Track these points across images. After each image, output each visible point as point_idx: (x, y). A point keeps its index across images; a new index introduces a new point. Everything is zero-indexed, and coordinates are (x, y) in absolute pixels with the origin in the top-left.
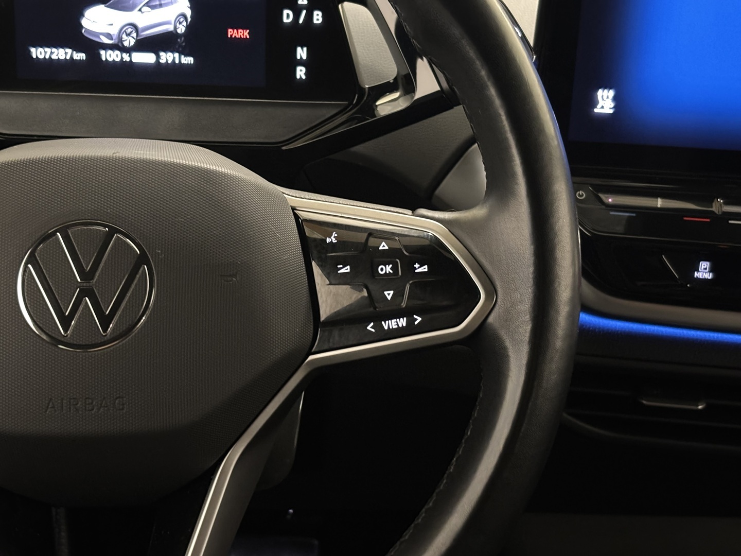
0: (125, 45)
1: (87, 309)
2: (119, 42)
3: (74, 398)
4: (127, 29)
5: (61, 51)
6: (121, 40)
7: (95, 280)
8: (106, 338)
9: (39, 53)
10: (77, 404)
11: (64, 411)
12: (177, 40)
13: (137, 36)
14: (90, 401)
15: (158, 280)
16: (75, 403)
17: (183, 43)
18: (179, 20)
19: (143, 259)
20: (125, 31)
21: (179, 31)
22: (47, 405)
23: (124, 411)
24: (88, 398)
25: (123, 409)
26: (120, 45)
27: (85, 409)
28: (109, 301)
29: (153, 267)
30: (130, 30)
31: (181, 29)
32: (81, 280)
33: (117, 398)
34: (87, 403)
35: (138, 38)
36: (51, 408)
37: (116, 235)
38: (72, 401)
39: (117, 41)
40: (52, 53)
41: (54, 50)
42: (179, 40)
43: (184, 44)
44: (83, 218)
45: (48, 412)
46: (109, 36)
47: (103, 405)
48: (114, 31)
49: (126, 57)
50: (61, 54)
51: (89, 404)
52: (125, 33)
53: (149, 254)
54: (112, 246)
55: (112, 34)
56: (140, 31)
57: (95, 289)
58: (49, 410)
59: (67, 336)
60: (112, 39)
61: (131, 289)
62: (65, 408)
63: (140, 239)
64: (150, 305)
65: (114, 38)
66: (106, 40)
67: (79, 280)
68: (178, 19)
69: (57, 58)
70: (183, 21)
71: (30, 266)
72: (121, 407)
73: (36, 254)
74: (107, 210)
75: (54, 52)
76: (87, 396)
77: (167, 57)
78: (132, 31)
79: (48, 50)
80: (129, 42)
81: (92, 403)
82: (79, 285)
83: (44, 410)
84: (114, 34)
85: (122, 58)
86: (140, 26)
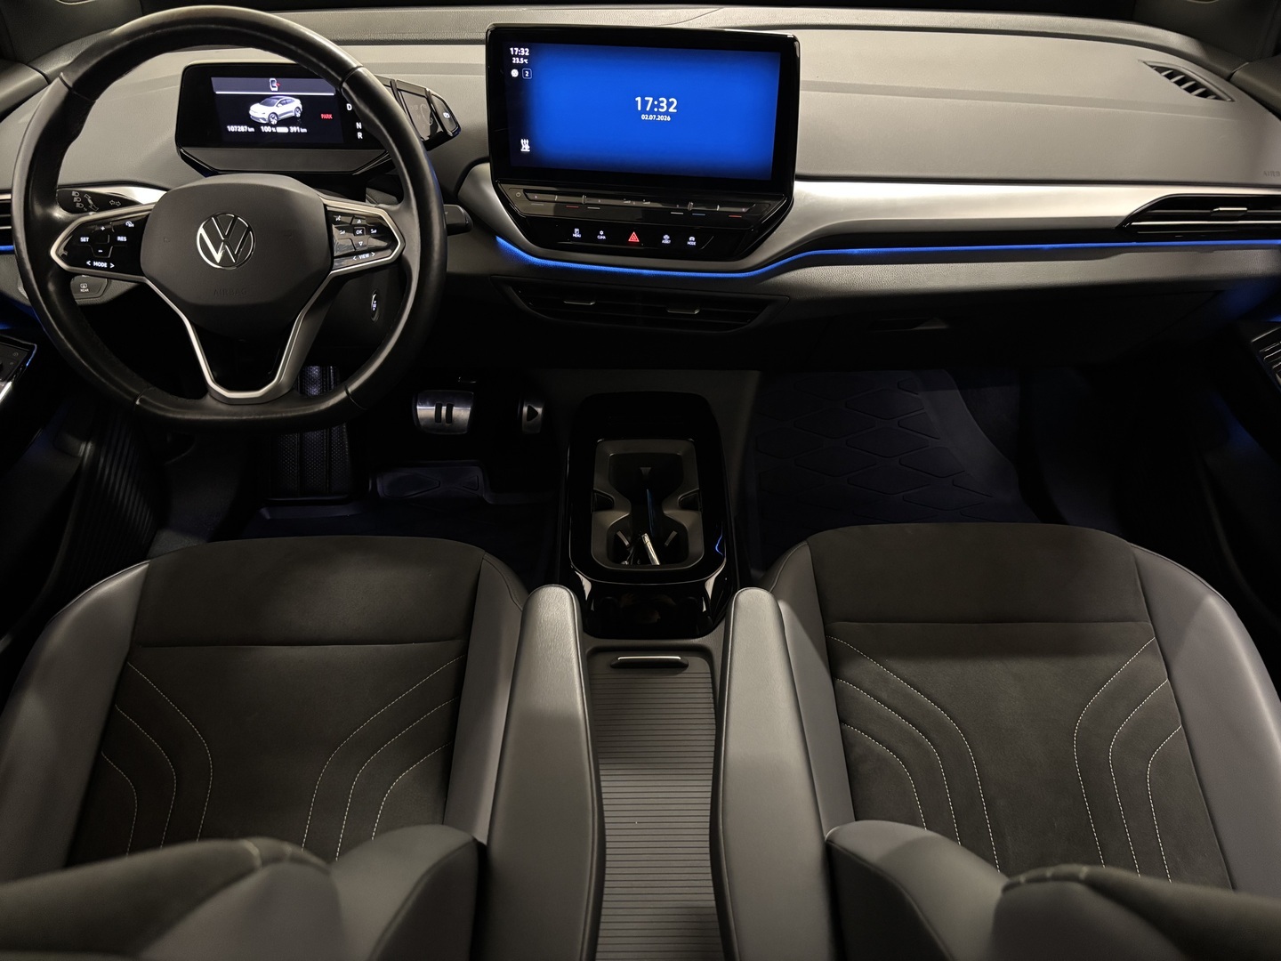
0: (272, 123)
3: (225, 289)
4: (272, 115)
5: (243, 127)
6: (270, 121)
9: (232, 128)
10: (227, 292)
12: (297, 121)
17: (300, 122)
18: (296, 111)
19: (249, 229)
20: (271, 117)
24: (231, 289)
25: (246, 294)
26: (270, 123)
31: (298, 115)
35: (278, 120)
36: (216, 294)
38: (225, 291)
39: (268, 121)
40: (238, 128)
46: (264, 119)
47: (237, 292)
48: (266, 117)
49: (274, 130)
50: (242, 129)
51: (231, 292)
56: (278, 116)
62: (222, 294)
65: (266, 120)
66: (263, 121)
67: (223, 238)
69: (240, 131)
70: (298, 111)
77: (294, 129)
78: (275, 116)
79: (236, 127)
80: (274, 122)
81: (233, 291)
85: (272, 130)
86: (278, 114)
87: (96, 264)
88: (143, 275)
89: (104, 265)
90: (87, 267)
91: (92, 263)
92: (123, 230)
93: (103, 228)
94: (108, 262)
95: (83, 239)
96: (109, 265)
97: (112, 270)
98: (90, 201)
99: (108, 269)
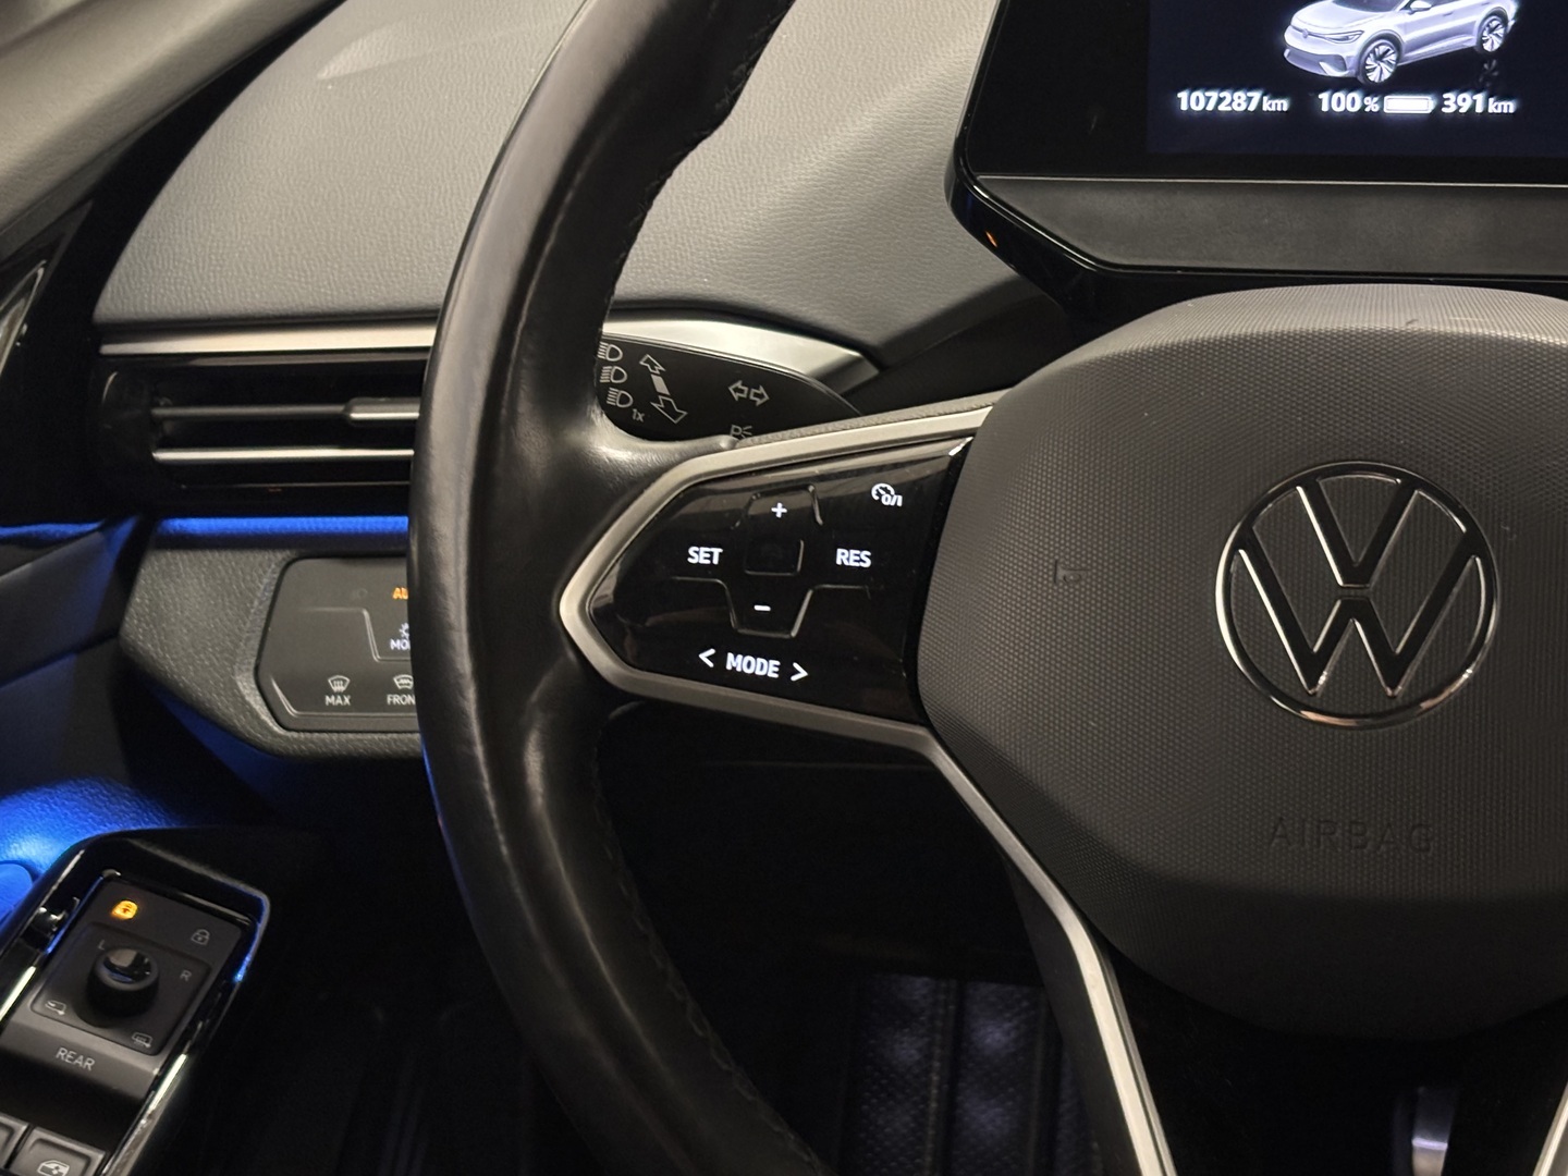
0: (1371, 78)
1: (1357, 642)
2: (1357, 73)
3: (1326, 821)
4: (1377, 46)
5: (1240, 96)
6: (1363, 70)
7: (1373, 584)
8: (1394, 705)
10: (1333, 833)
11: (1307, 846)
12: (1483, 66)
13: (1398, 60)
14: (1359, 828)
15: (1503, 588)
16: (1328, 830)
17: (1494, 70)
18: (1488, 26)
19: (1472, 544)
20: (1373, 52)
21: (1487, 47)
22: (1272, 831)
23: (1430, 855)
24: (1356, 823)
25: (1428, 849)
26: (1360, 78)
27: (1350, 845)
28: (1403, 627)
29: (1495, 562)
30: (1383, 49)
31: (1493, 43)
32: (1345, 581)
33: (1414, 828)
34: (1354, 831)
35: (1400, 64)
36: (1280, 836)
37: (1416, 492)
38: (1322, 826)
39: (1354, 71)
40: (1220, 100)
41: (1226, 94)
42: (1486, 66)
43: (1496, 74)
44: (1349, 456)
45: (1273, 845)
46: (1339, 61)
47: (1386, 839)
48: (1350, 51)
49: (1372, 104)
50: (1238, 101)
51: (1357, 835)
52: (1371, 55)
53: (1486, 533)
54: (1409, 516)
55: (1344, 56)
56: (1404, 48)
57: (1373, 603)
58: (1276, 841)
59: (1315, 694)
60: (1344, 68)
61: (1448, 607)
62: (1307, 839)
63: (1467, 503)
64: (1486, 641)
65: (1349, 65)
66: (1330, 71)
67: (1340, 582)
68: (1488, 21)
69: (1229, 109)
70: (1497, 26)
71: (1242, 552)
72: (1423, 845)
73: (1254, 528)
74: (1399, 440)
75: (1225, 98)
76: (1354, 818)
77: (1459, 102)
78: (1388, 50)
79: (1214, 95)
80: (1380, 72)
81: (1363, 834)
82: (1340, 592)
83: (1266, 841)
84: (1348, 57)
85: (1364, 106)
86: (1405, 38)
87: (735, 662)
88: (925, 722)
89: (769, 668)
90: (701, 673)
91: (719, 659)
92: (856, 520)
93: (779, 510)
94: (784, 654)
95: (699, 555)
96: (785, 671)
97: (799, 692)
98: (660, 385)
99: (778, 687)
